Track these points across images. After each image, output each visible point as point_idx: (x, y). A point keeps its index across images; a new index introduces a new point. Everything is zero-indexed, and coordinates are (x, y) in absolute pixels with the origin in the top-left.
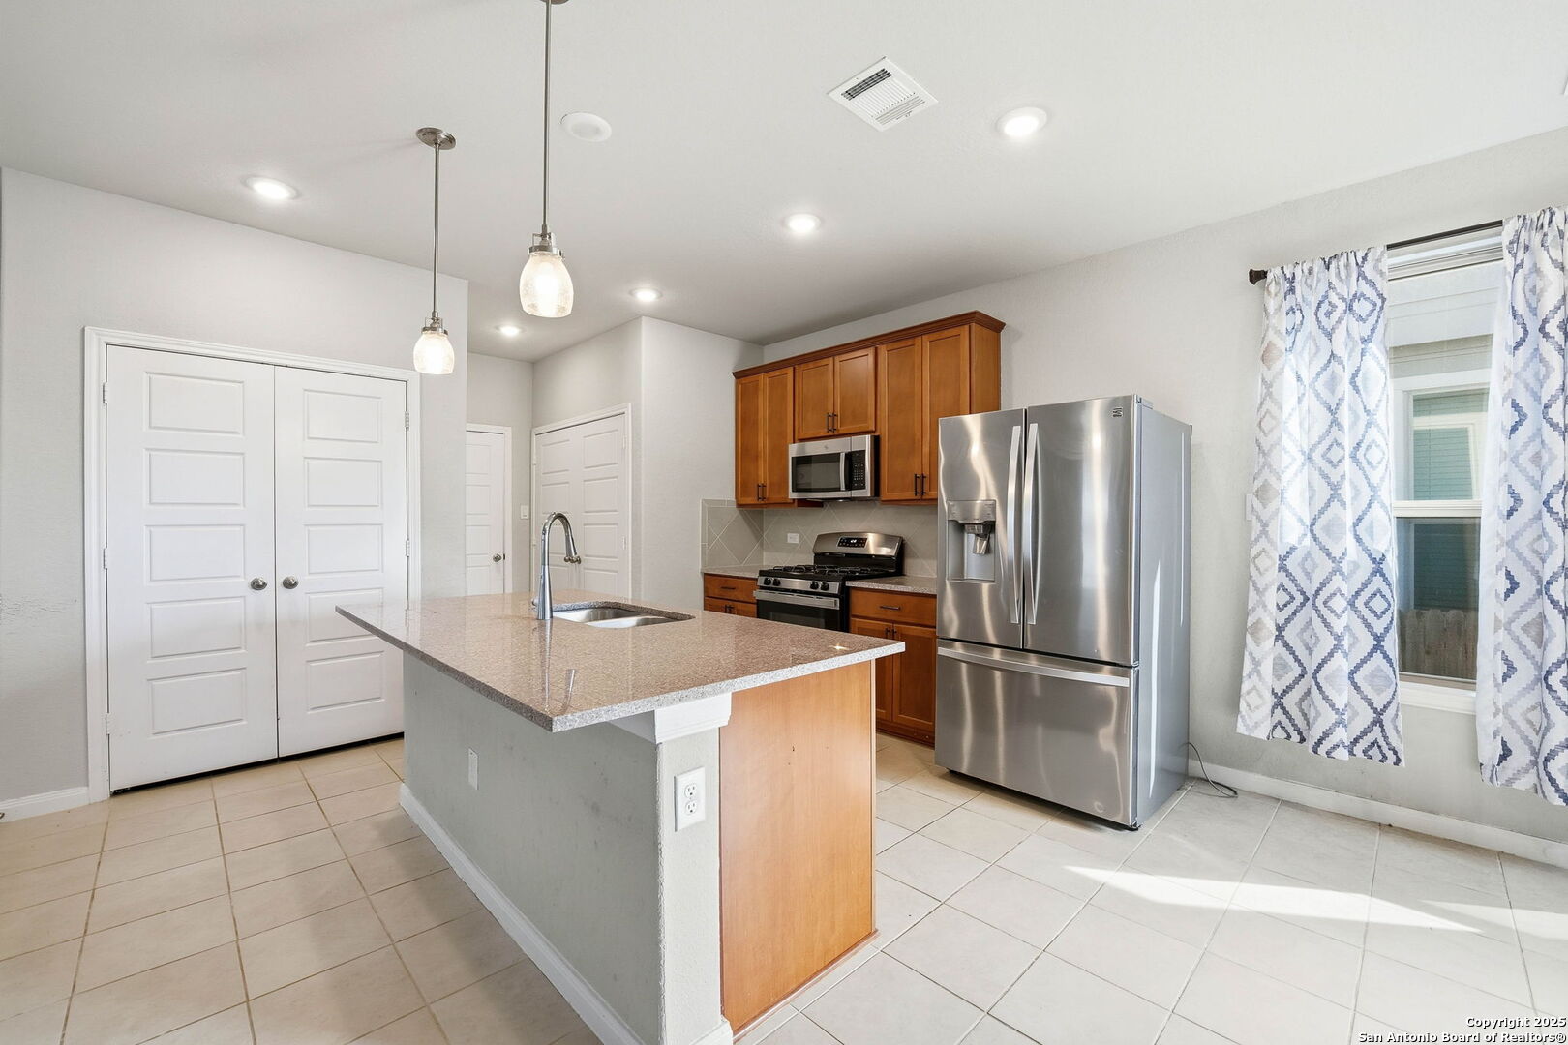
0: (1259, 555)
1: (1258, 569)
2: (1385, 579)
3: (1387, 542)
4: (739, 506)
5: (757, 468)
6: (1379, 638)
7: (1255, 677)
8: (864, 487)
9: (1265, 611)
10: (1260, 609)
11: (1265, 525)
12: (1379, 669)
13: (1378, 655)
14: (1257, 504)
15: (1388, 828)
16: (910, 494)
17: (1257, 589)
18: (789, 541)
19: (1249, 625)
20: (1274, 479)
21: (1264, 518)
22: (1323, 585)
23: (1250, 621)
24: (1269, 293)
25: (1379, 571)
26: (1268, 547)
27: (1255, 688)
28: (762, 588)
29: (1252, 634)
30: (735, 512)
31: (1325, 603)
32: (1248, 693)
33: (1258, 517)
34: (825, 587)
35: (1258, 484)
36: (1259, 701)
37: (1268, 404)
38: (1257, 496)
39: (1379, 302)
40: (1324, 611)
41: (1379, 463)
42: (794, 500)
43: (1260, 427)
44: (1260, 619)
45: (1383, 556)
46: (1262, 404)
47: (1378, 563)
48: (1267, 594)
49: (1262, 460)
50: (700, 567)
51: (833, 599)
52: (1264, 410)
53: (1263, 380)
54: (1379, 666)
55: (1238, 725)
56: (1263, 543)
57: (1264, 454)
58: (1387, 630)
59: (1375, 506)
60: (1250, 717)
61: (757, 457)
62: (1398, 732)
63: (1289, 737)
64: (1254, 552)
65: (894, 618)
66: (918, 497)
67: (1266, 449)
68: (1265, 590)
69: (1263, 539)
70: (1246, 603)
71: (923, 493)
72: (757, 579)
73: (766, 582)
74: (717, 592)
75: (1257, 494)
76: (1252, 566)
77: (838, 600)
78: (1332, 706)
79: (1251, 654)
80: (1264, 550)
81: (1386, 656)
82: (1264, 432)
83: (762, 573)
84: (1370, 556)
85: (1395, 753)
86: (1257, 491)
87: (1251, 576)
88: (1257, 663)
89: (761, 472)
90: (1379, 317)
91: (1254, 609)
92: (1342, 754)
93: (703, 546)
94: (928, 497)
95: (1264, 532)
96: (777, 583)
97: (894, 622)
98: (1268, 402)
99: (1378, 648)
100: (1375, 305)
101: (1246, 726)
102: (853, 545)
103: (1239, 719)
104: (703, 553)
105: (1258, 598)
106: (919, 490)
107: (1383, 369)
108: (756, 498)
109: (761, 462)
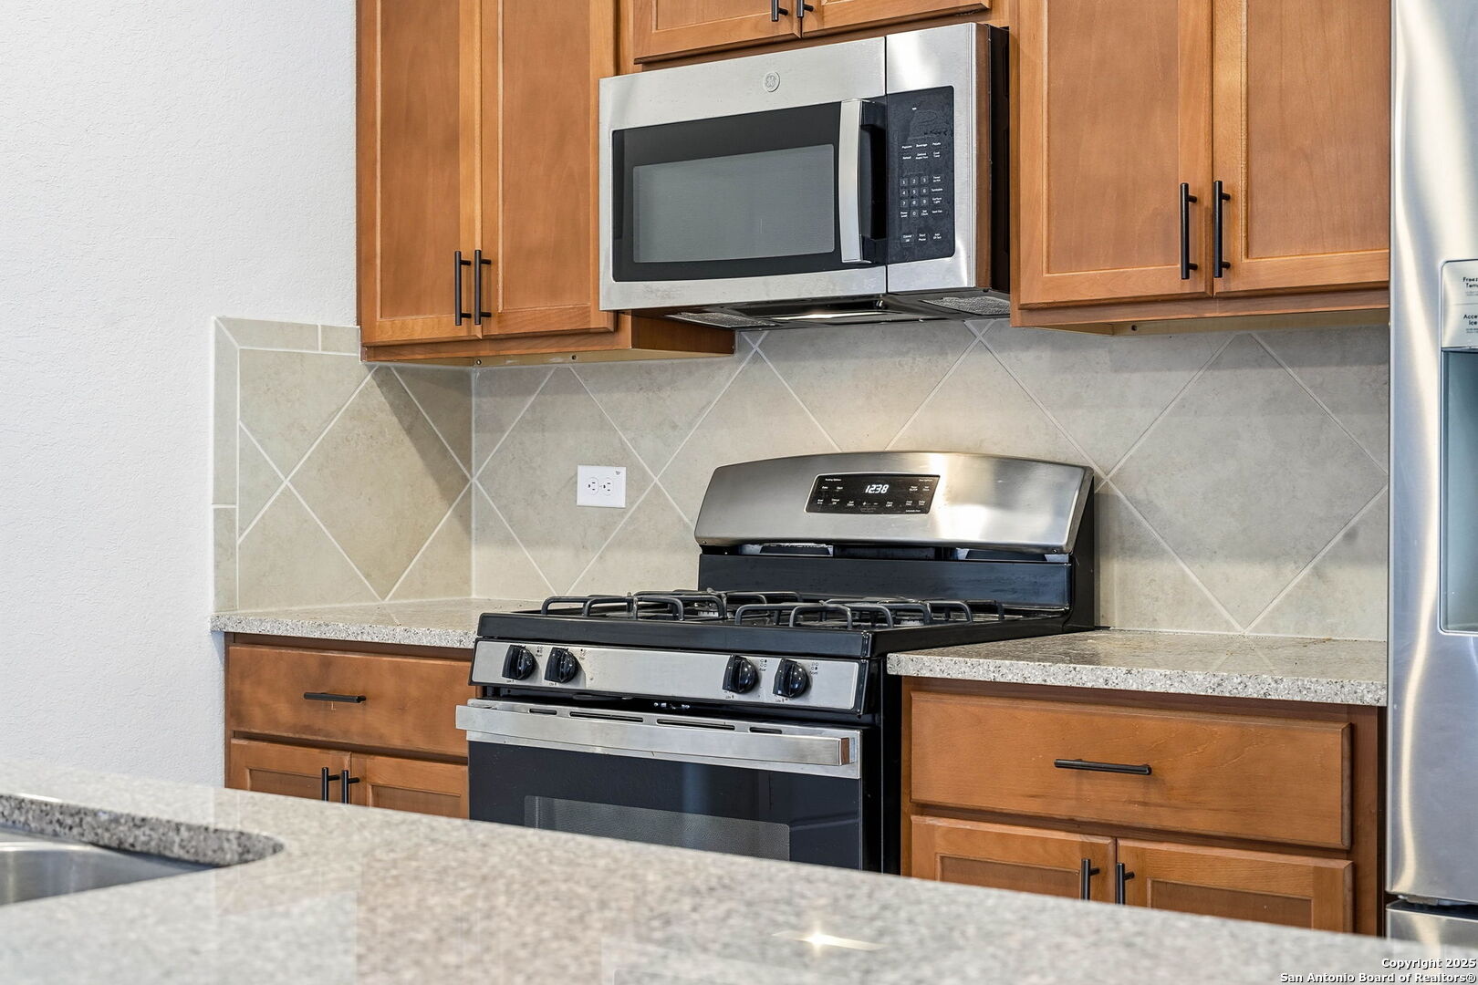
4: (373, 350)
5: (453, 191)
8: (949, 250)
16: (1163, 276)
18: (585, 498)
28: (491, 692)
30: (357, 377)
34: (793, 683)
42: (617, 314)
50: (210, 609)
51: (837, 734)
61: (452, 143)
65: (1115, 815)
66: (1197, 285)
71: (1222, 267)
72: (468, 655)
73: (518, 665)
74: (284, 714)
77: (855, 735)
83: (491, 627)
89: (472, 207)
93: (223, 520)
94: (1237, 285)
96: (565, 669)
97: (1118, 831)
102: (879, 505)
104: (223, 548)
106: (1200, 254)
108: (451, 317)
109: (471, 165)
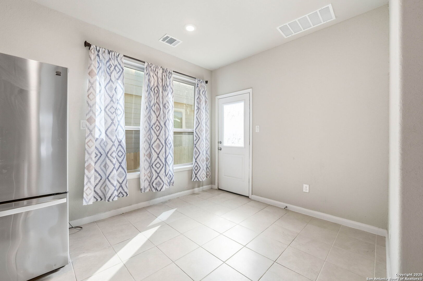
0: (89, 141)
1: (89, 146)
2: (122, 147)
3: (122, 137)
6: (120, 163)
7: (89, 184)
9: (92, 160)
10: (90, 160)
11: (91, 131)
12: (121, 172)
13: (120, 168)
14: (88, 124)
15: (123, 214)
17: (89, 153)
19: (86, 166)
20: (94, 115)
21: (91, 129)
22: (110, 150)
23: (86, 165)
24: (91, 52)
25: (120, 145)
26: (92, 138)
27: (89, 187)
29: (87, 169)
31: (111, 155)
32: (86, 190)
33: (88, 128)
35: (88, 117)
36: (90, 191)
37: (91, 90)
38: (88, 121)
39: (121, 70)
40: (110, 158)
41: (120, 115)
43: (88, 97)
44: (90, 163)
45: (121, 140)
46: (89, 90)
47: (120, 142)
48: (92, 154)
49: (89, 108)
52: (90, 92)
53: (89, 81)
54: (121, 171)
55: (83, 202)
56: (90, 137)
57: (90, 107)
58: (122, 160)
59: (119, 126)
60: (87, 198)
62: (127, 187)
63: (97, 200)
64: (87, 140)
67: (91, 105)
68: (91, 153)
69: (90, 136)
70: (84, 159)
75: (88, 120)
76: (86, 146)
78: (113, 185)
79: (87, 176)
80: (90, 140)
81: (122, 168)
82: (90, 99)
84: (118, 140)
85: (126, 193)
86: (88, 119)
87: (85, 149)
88: (89, 179)
90: (121, 74)
91: (87, 160)
92: (116, 198)
95: (91, 134)
98: (91, 89)
99: (120, 166)
100: (120, 70)
101: (86, 201)
103: (84, 200)
105: (89, 156)
107: (122, 88)
